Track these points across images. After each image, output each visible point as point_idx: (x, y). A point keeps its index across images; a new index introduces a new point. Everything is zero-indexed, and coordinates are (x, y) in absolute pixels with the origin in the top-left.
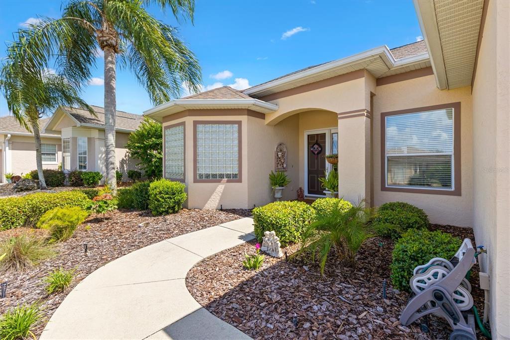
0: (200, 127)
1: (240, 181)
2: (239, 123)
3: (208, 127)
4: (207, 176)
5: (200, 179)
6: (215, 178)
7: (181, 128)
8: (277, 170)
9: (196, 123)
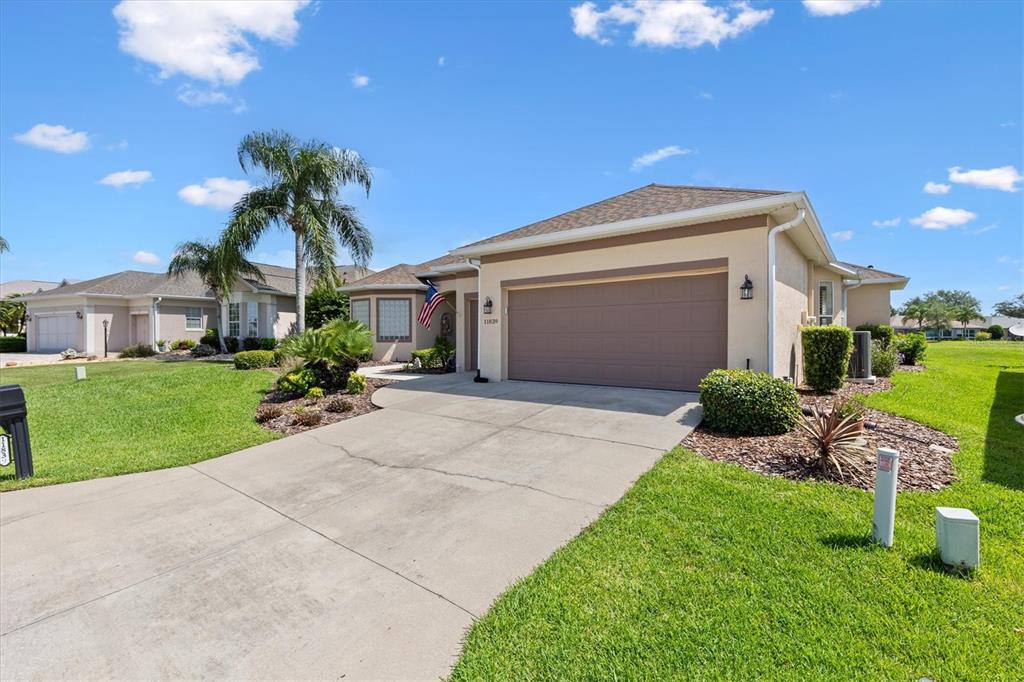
0: (381, 302)
1: (411, 341)
2: (410, 299)
3: (387, 302)
4: (386, 338)
5: (380, 339)
6: (391, 339)
7: (367, 302)
8: (442, 333)
9: (378, 300)
